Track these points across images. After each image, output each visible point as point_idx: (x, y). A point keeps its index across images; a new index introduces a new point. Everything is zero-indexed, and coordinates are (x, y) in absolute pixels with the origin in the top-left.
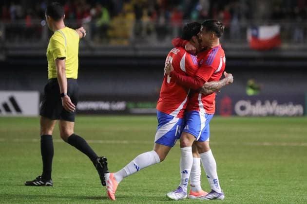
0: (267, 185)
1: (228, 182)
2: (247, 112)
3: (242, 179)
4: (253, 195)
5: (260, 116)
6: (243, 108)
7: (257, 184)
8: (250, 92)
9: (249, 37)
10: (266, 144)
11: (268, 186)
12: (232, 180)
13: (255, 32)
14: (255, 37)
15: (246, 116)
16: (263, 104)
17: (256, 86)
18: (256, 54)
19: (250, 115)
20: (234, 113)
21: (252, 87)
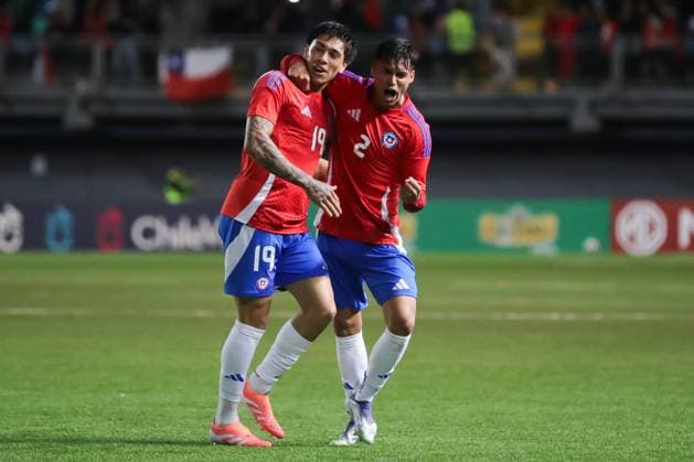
0: (201, 404)
1: (114, 399)
2: (158, 241)
3: (145, 392)
4: (170, 427)
5: (188, 250)
6: (149, 233)
7: (180, 404)
8: (173, 197)
9: (164, 72)
10: (201, 313)
11: (203, 408)
12: (122, 395)
13: (175, 61)
14: (177, 73)
15: (156, 251)
16: (194, 223)
17: (186, 183)
18: (179, 111)
19: (167, 249)
20: (129, 245)
21: (176, 187)
